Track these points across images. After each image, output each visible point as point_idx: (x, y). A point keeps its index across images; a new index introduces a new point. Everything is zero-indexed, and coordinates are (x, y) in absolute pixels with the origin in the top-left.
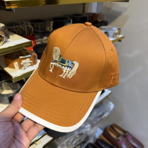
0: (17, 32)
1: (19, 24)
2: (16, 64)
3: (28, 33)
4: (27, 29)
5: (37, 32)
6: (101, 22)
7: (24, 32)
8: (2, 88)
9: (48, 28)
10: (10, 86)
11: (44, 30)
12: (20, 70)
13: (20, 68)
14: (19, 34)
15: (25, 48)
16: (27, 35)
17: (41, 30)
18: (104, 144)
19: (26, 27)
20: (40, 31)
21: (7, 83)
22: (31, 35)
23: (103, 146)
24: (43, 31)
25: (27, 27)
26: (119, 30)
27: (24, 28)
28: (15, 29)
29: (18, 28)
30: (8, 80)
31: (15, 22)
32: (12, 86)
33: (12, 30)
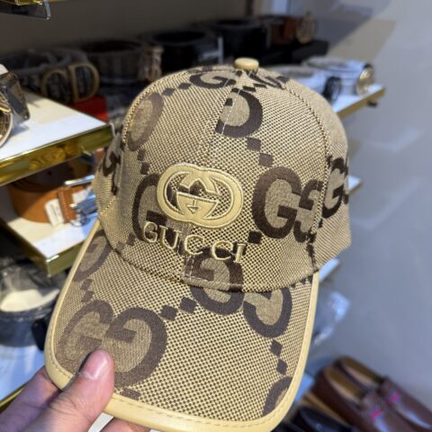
0: (44, 89)
1: (46, 60)
2: (52, 206)
3: (82, 90)
4: (77, 76)
5: (110, 85)
6: (310, 44)
7: (69, 86)
8: (4, 287)
9: (147, 69)
10: (31, 277)
11: (135, 75)
12: (68, 226)
13: (67, 221)
14: (51, 96)
15: (86, 152)
16: (77, 99)
17: (124, 76)
18: (320, 421)
19: (72, 68)
20: (118, 81)
21: (18, 269)
22: (92, 95)
23: (318, 426)
24: (130, 81)
25: (78, 70)
26: (370, 69)
27: (69, 73)
28: (35, 77)
29: (48, 75)
30: (22, 257)
31: (31, 51)
32: (36, 278)
33: (25, 83)
